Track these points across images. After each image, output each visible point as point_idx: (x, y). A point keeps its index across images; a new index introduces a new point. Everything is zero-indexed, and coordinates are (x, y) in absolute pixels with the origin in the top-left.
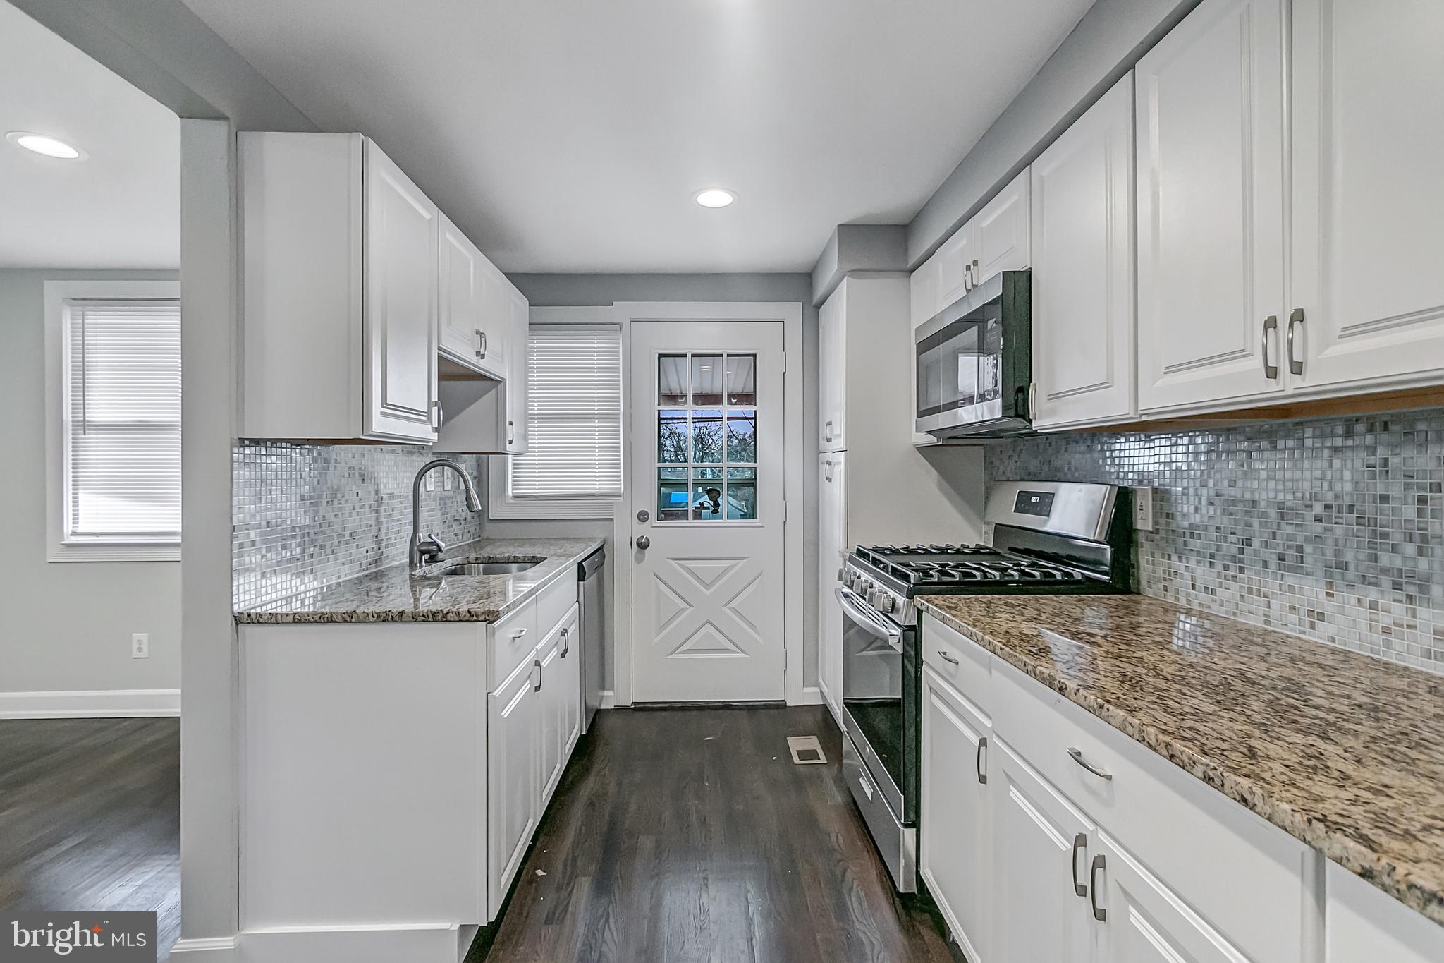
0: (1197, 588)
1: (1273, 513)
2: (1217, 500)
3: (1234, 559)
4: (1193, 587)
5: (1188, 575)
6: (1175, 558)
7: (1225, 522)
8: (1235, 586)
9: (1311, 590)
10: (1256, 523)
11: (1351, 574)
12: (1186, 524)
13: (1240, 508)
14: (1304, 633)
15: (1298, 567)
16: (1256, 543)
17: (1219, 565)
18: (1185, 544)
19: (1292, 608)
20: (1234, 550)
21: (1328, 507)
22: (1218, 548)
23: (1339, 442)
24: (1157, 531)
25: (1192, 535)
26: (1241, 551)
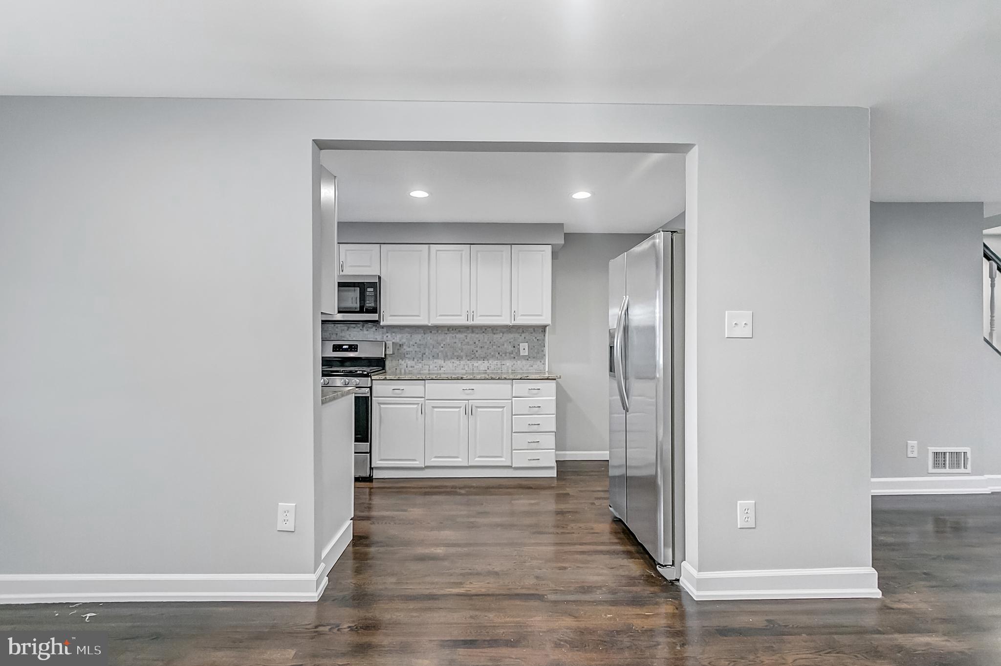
1: (431, 347)
2: (415, 345)
3: (420, 358)
4: (407, 367)
5: (405, 364)
6: (400, 361)
7: (418, 349)
8: (420, 365)
9: (440, 362)
10: (427, 350)
12: (405, 351)
13: (422, 347)
15: (438, 358)
16: (426, 354)
17: (416, 360)
18: (404, 356)
19: (436, 367)
20: (420, 356)
22: (416, 356)
23: (446, 332)
24: (393, 354)
25: (407, 354)
26: (423, 356)
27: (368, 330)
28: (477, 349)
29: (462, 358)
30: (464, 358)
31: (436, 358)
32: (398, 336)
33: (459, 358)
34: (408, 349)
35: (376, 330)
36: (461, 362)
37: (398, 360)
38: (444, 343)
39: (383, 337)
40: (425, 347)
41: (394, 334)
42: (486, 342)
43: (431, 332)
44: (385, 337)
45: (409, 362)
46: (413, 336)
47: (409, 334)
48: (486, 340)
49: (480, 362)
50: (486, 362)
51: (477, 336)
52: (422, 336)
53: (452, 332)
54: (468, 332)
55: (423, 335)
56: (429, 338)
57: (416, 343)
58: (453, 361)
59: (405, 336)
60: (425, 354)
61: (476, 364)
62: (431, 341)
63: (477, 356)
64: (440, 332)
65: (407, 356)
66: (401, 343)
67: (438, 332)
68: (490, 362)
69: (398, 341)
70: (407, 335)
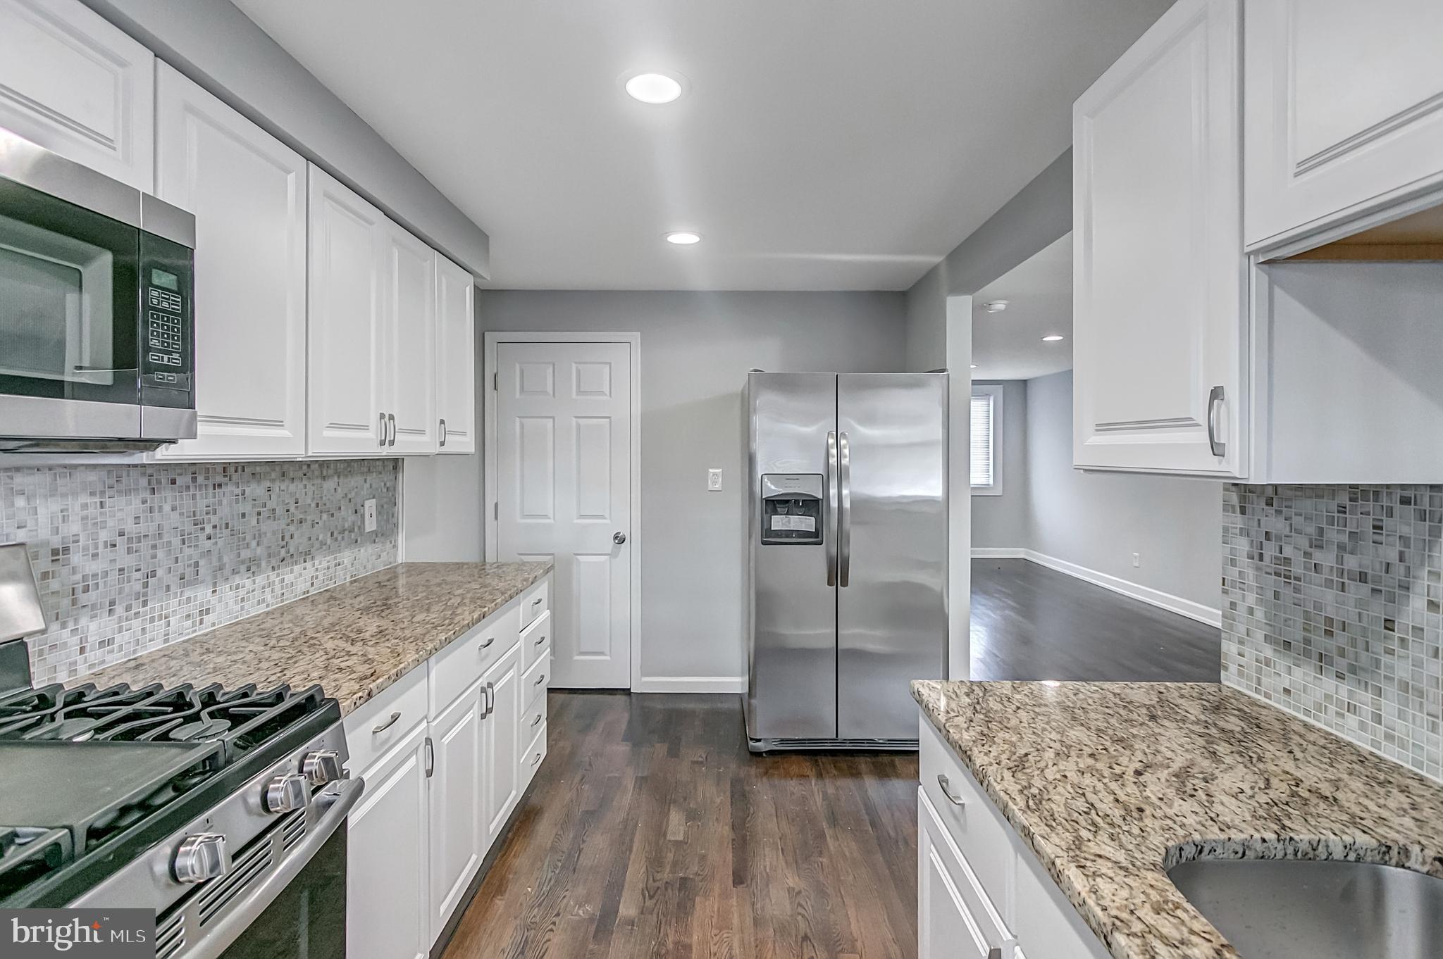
0: (89, 649)
1: (176, 541)
2: (120, 540)
3: (137, 596)
4: (83, 651)
5: (75, 640)
7: (128, 561)
8: (136, 624)
9: (202, 594)
10: (160, 554)
11: (227, 571)
12: (77, 577)
13: (144, 544)
14: (195, 631)
15: (195, 582)
16: (160, 573)
17: (119, 610)
18: (74, 602)
19: (188, 616)
20: (138, 587)
21: (215, 527)
22: (121, 591)
25: (86, 589)
26: (146, 585)
28: (292, 528)
29: (259, 566)
30: (263, 564)
31: (190, 584)
32: (41, 510)
33: (251, 566)
34: (94, 566)
36: (258, 579)
38: (214, 519)
40: (154, 546)
41: (20, 501)
42: (310, 504)
43: (173, 482)
45: (93, 626)
46: (108, 501)
47: (92, 494)
48: (309, 501)
49: (297, 568)
50: (309, 564)
51: (292, 487)
52: (144, 502)
53: (235, 477)
54: (273, 475)
55: (147, 495)
56: (167, 508)
57: (121, 534)
58: (238, 580)
59: (76, 507)
60: (154, 574)
61: (289, 578)
62: (175, 515)
63: (292, 551)
64: (200, 479)
65: (85, 598)
66: (56, 542)
67: (194, 479)
68: (317, 562)
69: (43, 533)
70: (83, 497)
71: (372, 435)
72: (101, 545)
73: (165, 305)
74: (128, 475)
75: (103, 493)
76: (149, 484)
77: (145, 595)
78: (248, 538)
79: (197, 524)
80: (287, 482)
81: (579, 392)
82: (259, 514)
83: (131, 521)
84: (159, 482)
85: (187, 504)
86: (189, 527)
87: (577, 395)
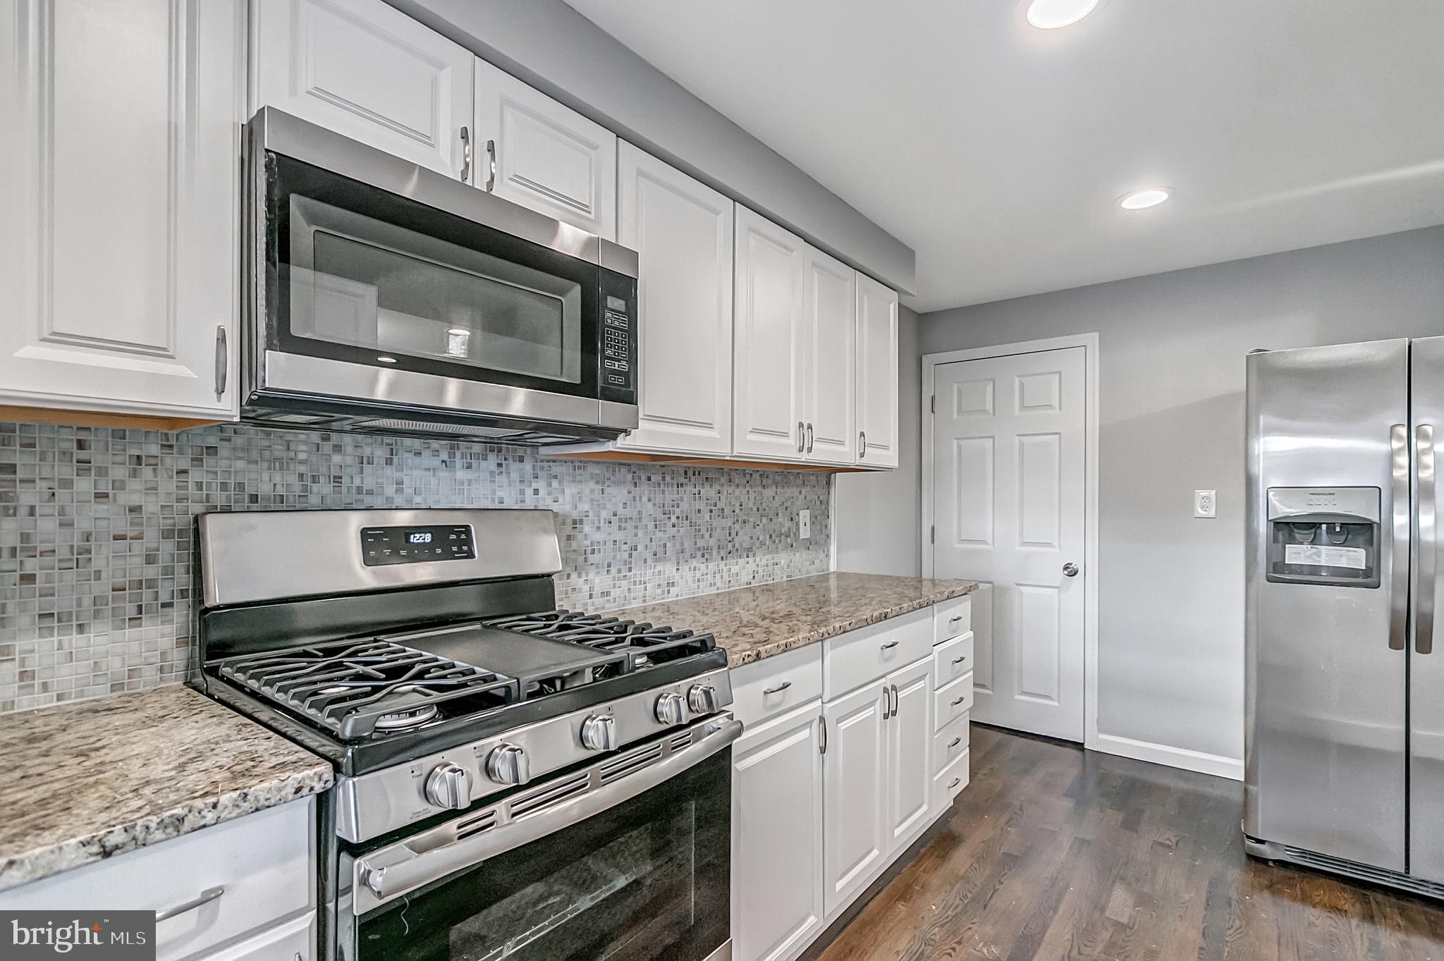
0: (594, 596)
1: (651, 525)
2: (614, 519)
3: (625, 564)
4: (591, 597)
5: (586, 588)
6: (574, 576)
7: (619, 536)
8: (624, 583)
9: (669, 569)
10: (640, 534)
11: (687, 555)
12: (588, 542)
13: (630, 525)
14: (664, 598)
15: (664, 560)
16: (640, 548)
17: (614, 570)
18: (586, 560)
20: (626, 556)
21: (678, 518)
22: (615, 558)
25: (593, 552)
26: (630, 555)
27: (469, 467)
28: (737, 527)
29: (711, 554)
30: (715, 553)
31: (659, 560)
32: (567, 491)
33: (705, 553)
34: (598, 536)
35: (500, 465)
36: (711, 565)
37: (569, 575)
38: (678, 512)
39: (522, 492)
40: (636, 527)
41: (555, 483)
42: (752, 509)
43: (649, 479)
44: (529, 492)
45: (597, 580)
46: (607, 490)
47: (597, 483)
48: (751, 505)
49: (742, 561)
50: (751, 560)
51: (737, 492)
52: (629, 492)
53: (693, 479)
54: (722, 480)
55: (632, 488)
56: (645, 499)
57: (615, 515)
58: (694, 563)
59: (587, 491)
60: (636, 548)
61: (735, 569)
62: (650, 505)
63: (737, 546)
64: (668, 478)
65: (592, 559)
66: (575, 515)
67: (664, 479)
68: (758, 559)
69: (568, 508)
70: (592, 485)
71: (792, 441)
72: (602, 521)
73: (616, 323)
74: (620, 471)
75: (603, 483)
76: (633, 479)
77: (630, 563)
78: (703, 530)
79: (665, 514)
80: (733, 487)
81: (1023, 407)
82: (711, 511)
83: (621, 505)
84: (640, 478)
85: (659, 499)
86: (660, 516)
87: (1020, 411)
